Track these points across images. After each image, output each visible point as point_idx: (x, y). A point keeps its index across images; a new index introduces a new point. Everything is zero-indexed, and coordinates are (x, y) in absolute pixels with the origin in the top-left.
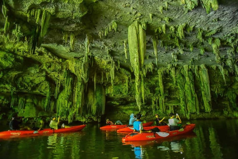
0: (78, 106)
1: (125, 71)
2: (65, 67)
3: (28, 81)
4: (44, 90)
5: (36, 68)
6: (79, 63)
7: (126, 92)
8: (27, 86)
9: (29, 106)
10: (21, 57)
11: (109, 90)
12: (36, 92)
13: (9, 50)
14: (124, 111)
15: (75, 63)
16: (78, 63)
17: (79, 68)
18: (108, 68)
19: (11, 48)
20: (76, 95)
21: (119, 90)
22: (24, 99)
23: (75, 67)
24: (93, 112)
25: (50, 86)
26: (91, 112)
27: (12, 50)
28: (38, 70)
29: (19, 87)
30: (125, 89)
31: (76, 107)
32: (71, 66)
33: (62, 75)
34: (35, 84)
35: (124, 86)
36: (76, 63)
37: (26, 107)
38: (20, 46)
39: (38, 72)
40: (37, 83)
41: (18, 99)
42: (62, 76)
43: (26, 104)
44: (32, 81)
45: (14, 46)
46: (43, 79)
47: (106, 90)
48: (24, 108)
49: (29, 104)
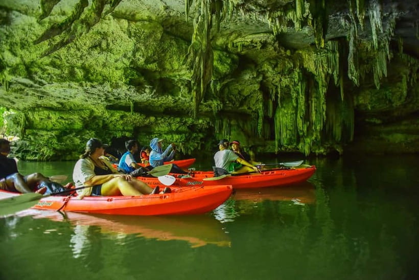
0: (318, 128)
1: (409, 57)
2: (299, 64)
3: (236, 92)
4: (254, 105)
5: (252, 71)
6: (322, 53)
7: (400, 99)
8: (235, 100)
9: (235, 130)
10: (236, 55)
11: (361, 98)
12: (243, 108)
13: (221, 47)
14: (383, 136)
15: (314, 55)
16: (320, 54)
17: (322, 62)
18: (372, 55)
19: (223, 43)
20: (313, 110)
21: (386, 97)
22: (229, 121)
23: (315, 62)
24: (337, 138)
25: (264, 98)
26: (333, 138)
27: (224, 47)
28: (255, 74)
29: (226, 103)
30: (399, 93)
31: (316, 130)
32: (307, 60)
33: (286, 78)
34: (244, 96)
35: (398, 89)
36: (317, 54)
37: (232, 133)
38: (236, 38)
39: (255, 76)
40: (246, 95)
41: (222, 121)
42: (286, 80)
43: (231, 128)
44: (240, 93)
45: (228, 39)
46: (257, 87)
47: (355, 98)
48: (230, 135)
49: (235, 128)
